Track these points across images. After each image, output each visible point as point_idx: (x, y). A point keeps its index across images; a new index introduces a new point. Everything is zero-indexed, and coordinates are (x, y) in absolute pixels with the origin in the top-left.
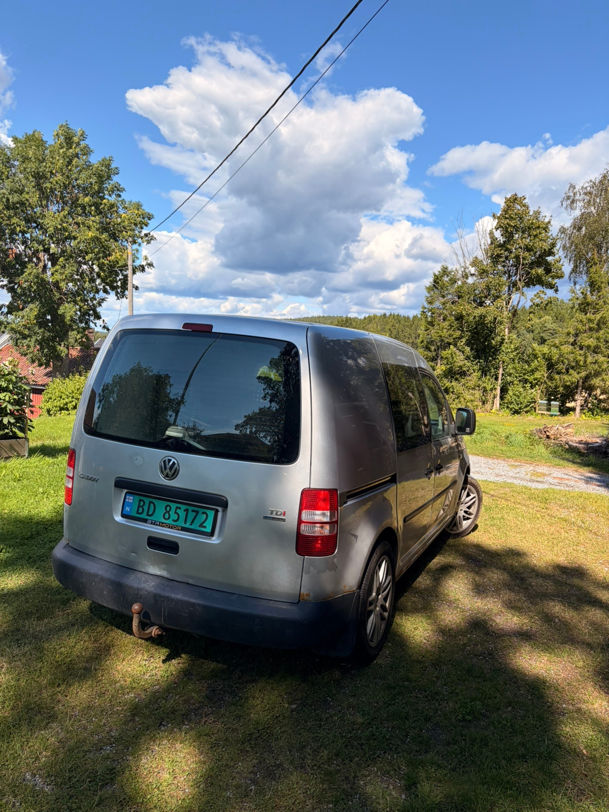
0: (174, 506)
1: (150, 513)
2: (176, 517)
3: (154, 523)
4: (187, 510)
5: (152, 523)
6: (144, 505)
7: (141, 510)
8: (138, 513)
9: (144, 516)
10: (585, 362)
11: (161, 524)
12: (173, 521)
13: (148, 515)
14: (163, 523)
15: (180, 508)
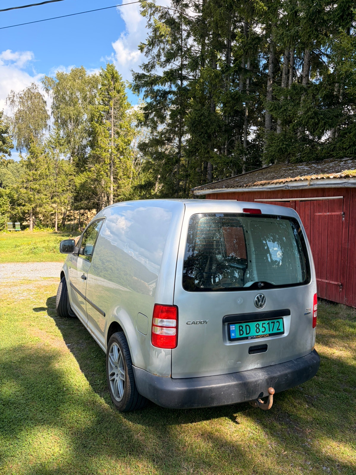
0: (261, 323)
1: (248, 332)
2: (263, 329)
3: (252, 338)
4: (268, 323)
5: (251, 338)
6: (242, 328)
7: (241, 332)
8: (240, 335)
9: (245, 335)
10: (34, 198)
11: (257, 337)
12: (263, 332)
13: (247, 334)
14: (258, 336)
15: (265, 323)
